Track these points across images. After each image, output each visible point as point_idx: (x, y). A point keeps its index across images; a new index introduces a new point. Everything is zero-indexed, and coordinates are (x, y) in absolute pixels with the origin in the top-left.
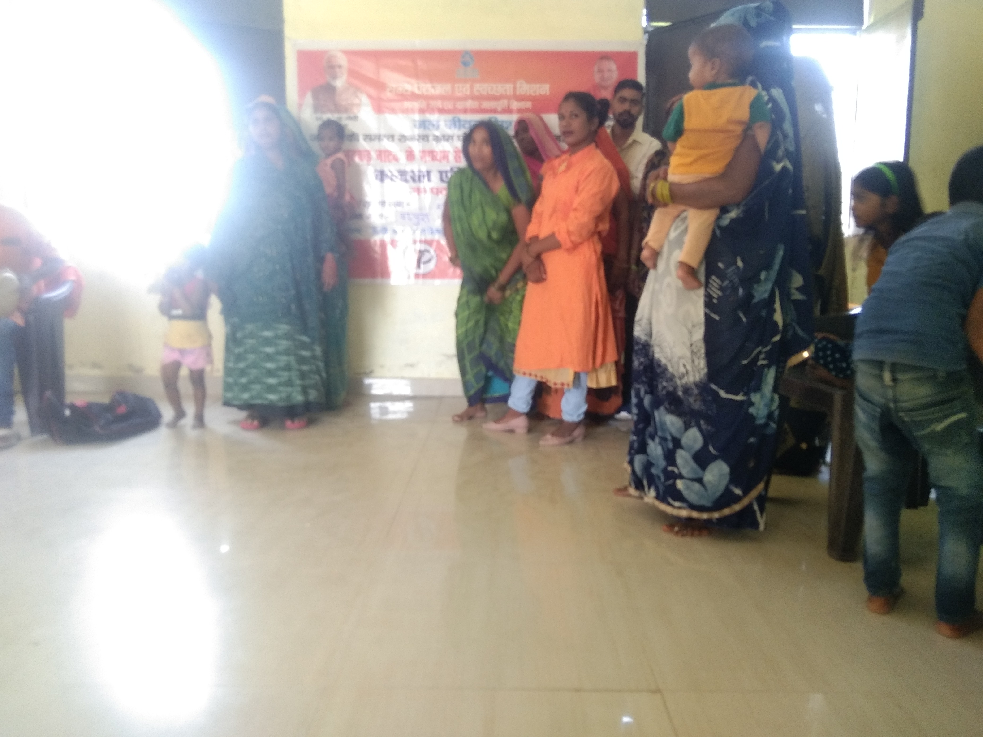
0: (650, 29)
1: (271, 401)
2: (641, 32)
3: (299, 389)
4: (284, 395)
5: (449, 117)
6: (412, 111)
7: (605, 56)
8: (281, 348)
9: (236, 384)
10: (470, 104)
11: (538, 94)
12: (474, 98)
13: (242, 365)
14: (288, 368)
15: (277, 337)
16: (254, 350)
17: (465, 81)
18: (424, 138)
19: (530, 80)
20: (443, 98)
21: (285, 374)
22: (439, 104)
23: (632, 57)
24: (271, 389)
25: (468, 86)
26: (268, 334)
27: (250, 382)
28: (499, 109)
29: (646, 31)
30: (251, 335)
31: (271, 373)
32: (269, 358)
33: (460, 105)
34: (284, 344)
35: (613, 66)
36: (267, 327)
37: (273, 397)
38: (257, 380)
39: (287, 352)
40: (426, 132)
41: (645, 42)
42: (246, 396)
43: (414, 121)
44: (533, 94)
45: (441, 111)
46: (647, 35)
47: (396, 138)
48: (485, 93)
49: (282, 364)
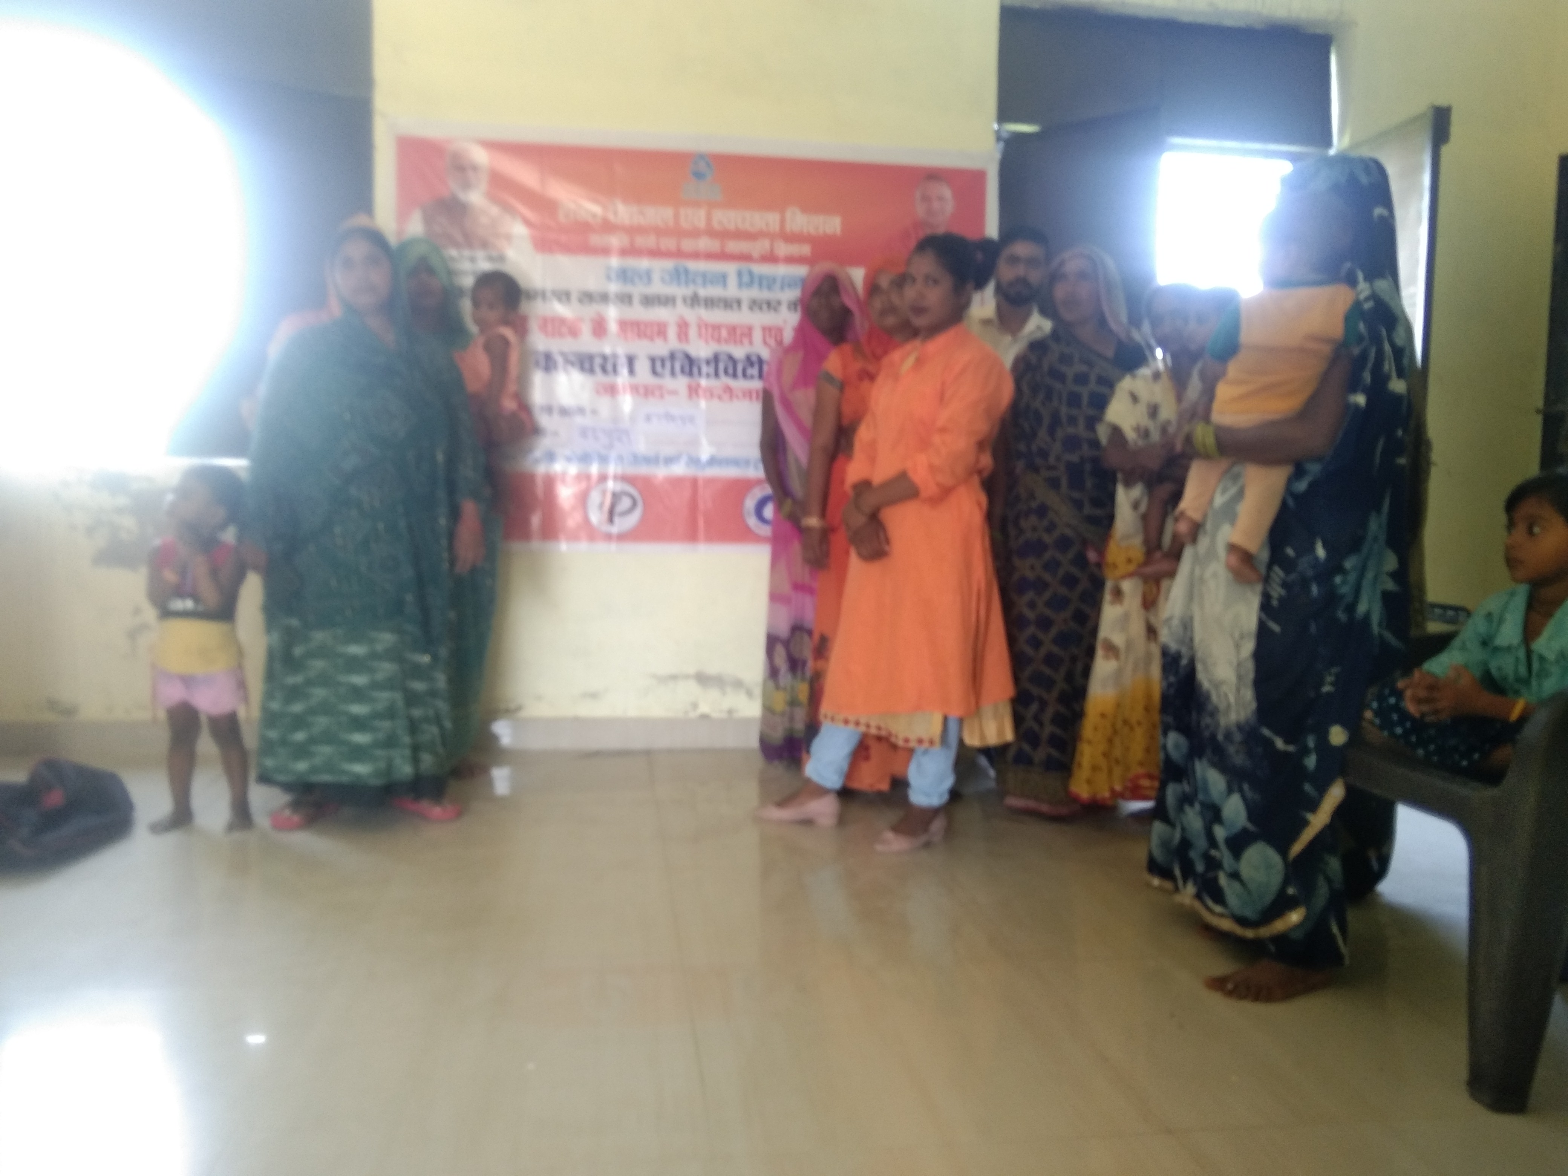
0: (1005, 135)
1: (358, 776)
2: (992, 139)
3: (408, 752)
4: (382, 765)
5: (669, 264)
6: (605, 251)
7: (933, 175)
8: (380, 676)
9: (284, 742)
10: (704, 244)
11: (821, 231)
12: (712, 233)
13: (297, 708)
14: (390, 713)
15: (374, 656)
16: (324, 680)
17: (696, 204)
18: (625, 299)
19: (808, 208)
20: (659, 232)
21: (386, 724)
22: (650, 241)
23: (977, 178)
24: (358, 753)
25: (702, 213)
26: (356, 650)
27: (313, 740)
28: (756, 254)
29: (999, 138)
30: (322, 652)
31: (358, 724)
32: (358, 694)
33: (688, 245)
34: (386, 669)
35: (947, 192)
36: (355, 637)
37: (361, 769)
38: (328, 738)
39: (389, 684)
40: (629, 289)
41: (997, 156)
42: (302, 766)
43: (608, 268)
44: (812, 231)
45: (656, 253)
46: (1001, 145)
47: (574, 297)
48: (731, 227)
49: (380, 707)
